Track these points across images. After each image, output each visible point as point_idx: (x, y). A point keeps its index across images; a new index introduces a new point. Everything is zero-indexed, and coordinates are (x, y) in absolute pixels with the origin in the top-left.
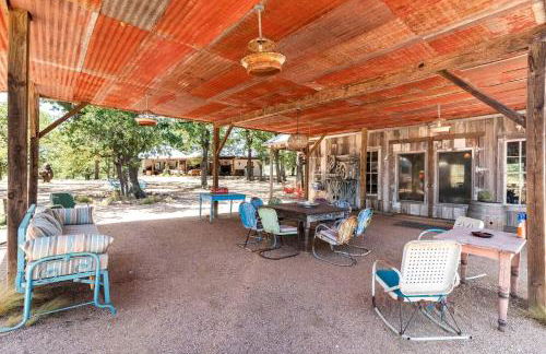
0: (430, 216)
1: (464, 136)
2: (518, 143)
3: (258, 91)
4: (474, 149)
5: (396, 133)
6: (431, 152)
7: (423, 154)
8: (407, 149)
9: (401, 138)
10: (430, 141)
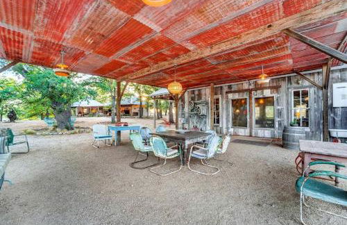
0: (251, 136)
1: (270, 88)
2: (299, 91)
3: (147, 49)
4: (275, 95)
5: (230, 87)
6: (250, 98)
7: (246, 99)
8: (236, 96)
9: (233, 90)
10: (250, 91)
